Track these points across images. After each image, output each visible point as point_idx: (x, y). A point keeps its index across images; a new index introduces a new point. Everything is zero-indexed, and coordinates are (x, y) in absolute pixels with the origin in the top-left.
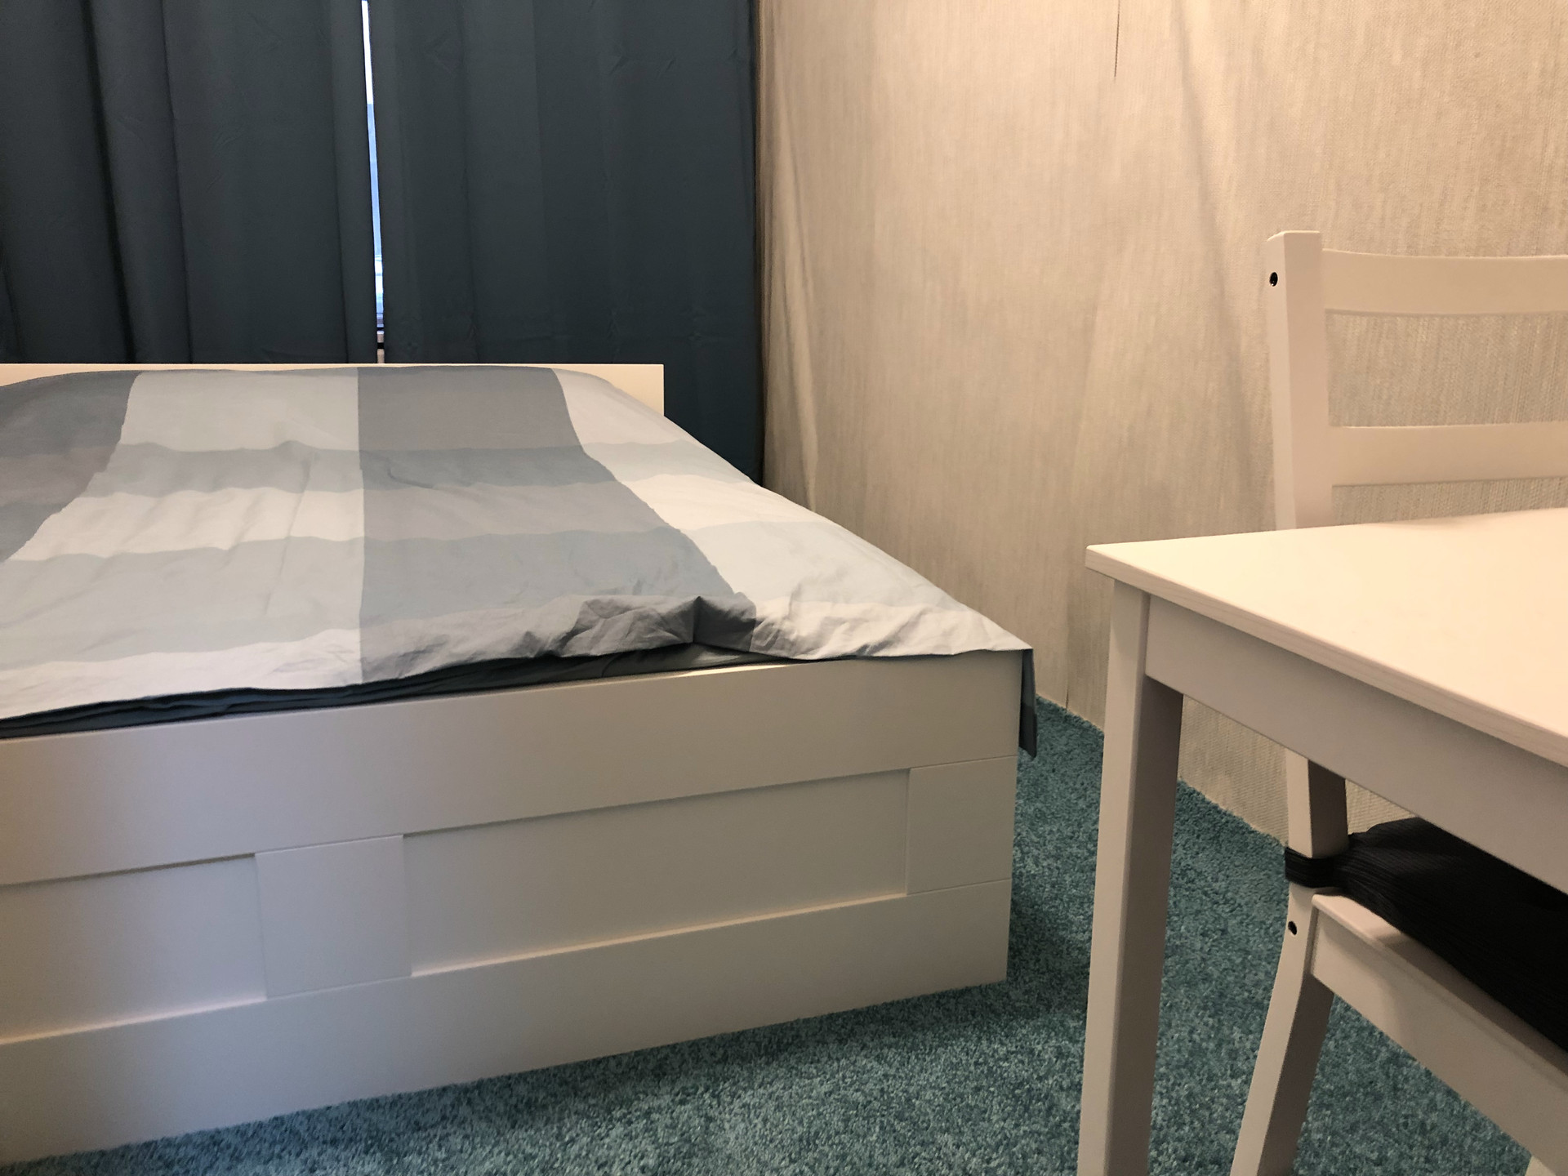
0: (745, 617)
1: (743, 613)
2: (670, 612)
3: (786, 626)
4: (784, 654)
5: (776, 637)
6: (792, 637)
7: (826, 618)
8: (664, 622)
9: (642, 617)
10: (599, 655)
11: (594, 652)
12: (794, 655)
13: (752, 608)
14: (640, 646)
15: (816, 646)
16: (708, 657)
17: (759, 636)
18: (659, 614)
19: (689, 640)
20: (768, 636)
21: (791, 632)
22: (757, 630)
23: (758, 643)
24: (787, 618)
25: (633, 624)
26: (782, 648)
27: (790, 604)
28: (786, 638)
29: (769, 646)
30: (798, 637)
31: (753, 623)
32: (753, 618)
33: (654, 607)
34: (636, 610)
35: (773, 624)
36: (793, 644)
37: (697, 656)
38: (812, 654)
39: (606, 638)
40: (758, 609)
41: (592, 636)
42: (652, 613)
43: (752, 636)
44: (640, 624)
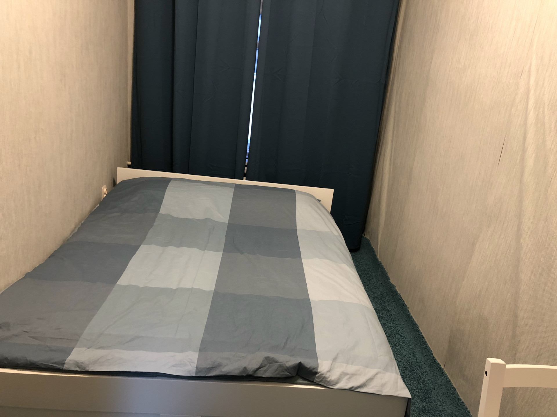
0: (314, 371)
1: (314, 369)
2: (290, 366)
3: (327, 376)
4: (325, 385)
5: (323, 379)
6: (328, 380)
7: (343, 372)
8: (288, 369)
9: (281, 366)
10: (265, 377)
11: (264, 376)
12: (328, 386)
13: (318, 367)
14: (278, 376)
15: (337, 383)
16: (300, 381)
17: (318, 377)
18: (286, 366)
19: (294, 374)
20: (321, 378)
21: (329, 377)
22: (317, 375)
23: (317, 379)
24: (329, 371)
25: (277, 368)
26: (325, 383)
27: (331, 365)
28: (327, 380)
29: (321, 381)
30: (331, 380)
31: (316, 373)
32: (317, 371)
33: (285, 363)
34: (280, 364)
35: (323, 374)
36: (329, 382)
37: (297, 380)
38: (334, 386)
39: (268, 371)
40: (319, 368)
41: (264, 370)
42: (284, 366)
43: (315, 377)
44: (280, 369)
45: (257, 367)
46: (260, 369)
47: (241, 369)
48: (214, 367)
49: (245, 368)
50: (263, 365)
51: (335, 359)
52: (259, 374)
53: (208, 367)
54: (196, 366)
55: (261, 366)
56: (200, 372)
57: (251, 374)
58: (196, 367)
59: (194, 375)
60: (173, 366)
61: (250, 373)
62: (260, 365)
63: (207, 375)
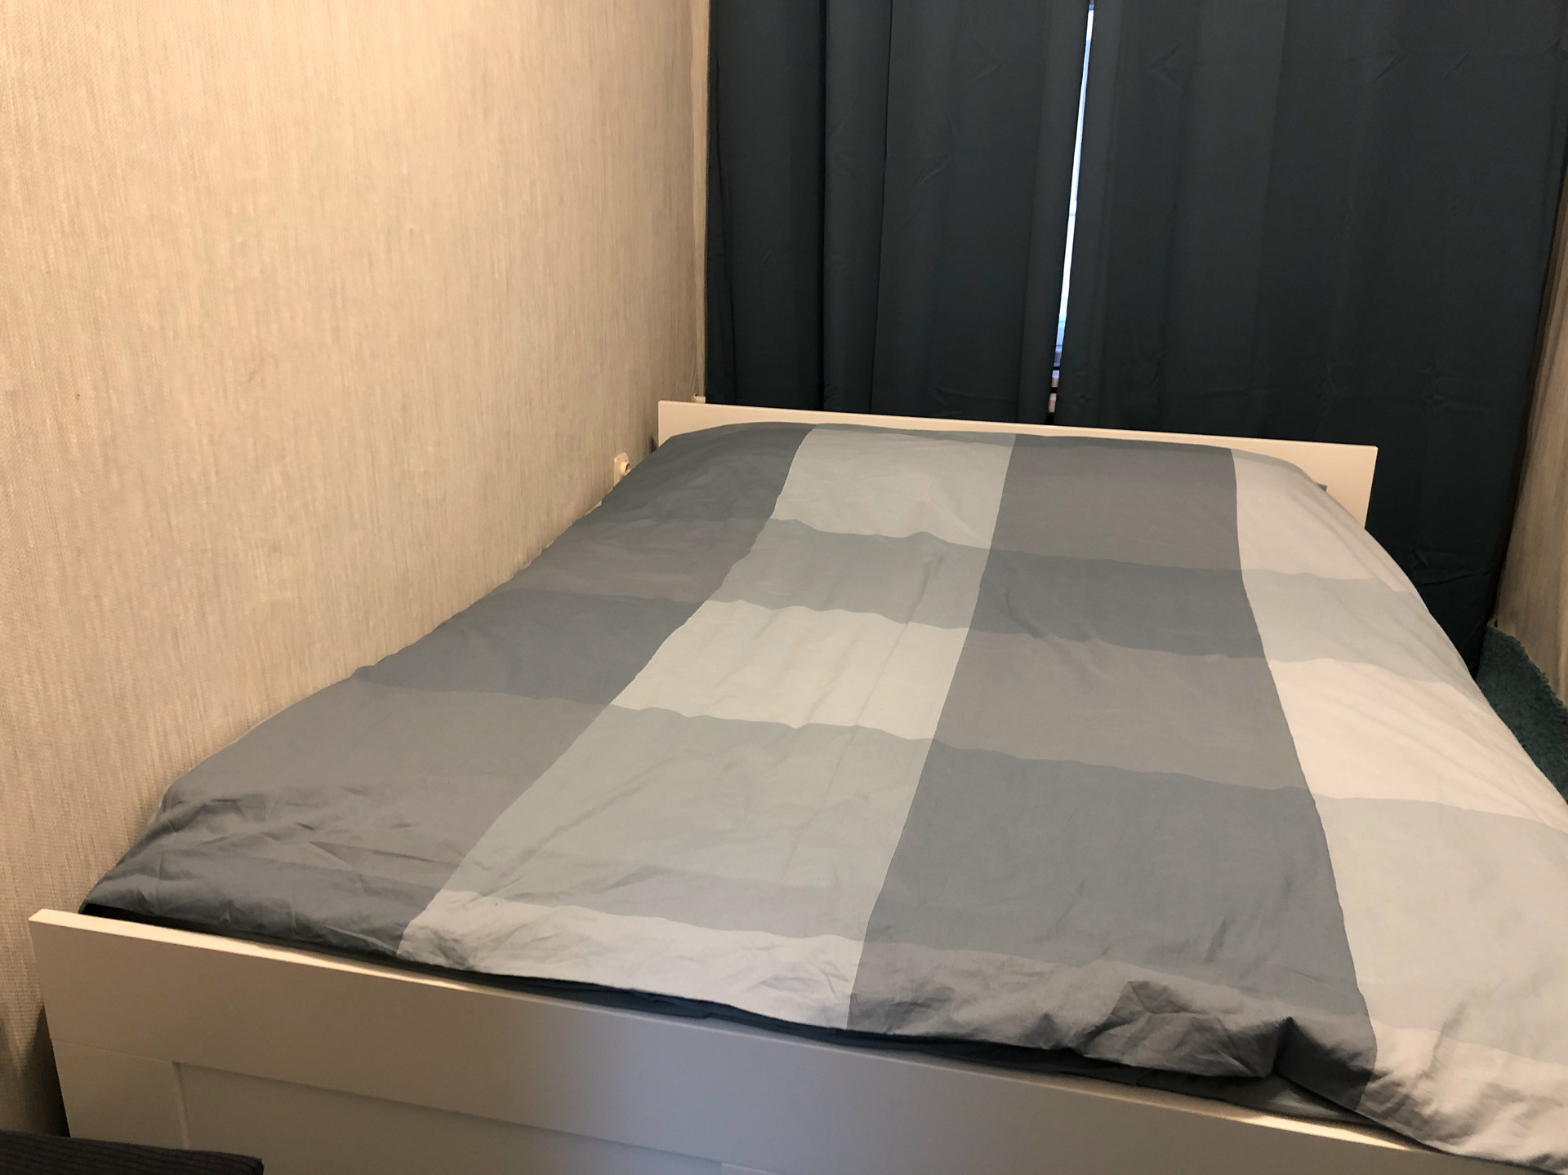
0: (1358, 1064)
1: (1356, 1055)
2: (1241, 1032)
3: (1420, 1091)
4: (1408, 1132)
5: (1401, 1104)
6: (1427, 1111)
7: (1493, 1086)
8: (1231, 1043)
9: (1201, 1028)
10: (1133, 1064)
11: (1127, 1060)
12: (1425, 1139)
13: (1372, 1050)
14: (1189, 1067)
15: (1466, 1131)
16: (1291, 1101)
17: (1373, 1096)
18: (1226, 1030)
19: (1263, 1070)
20: (1388, 1100)
21: (1426, 1103)
22: (1372, 1086)
23: (1370, 1105)
24: (1426, 1075)
25: (1188, 1033)
26: (1408, 1123)
27: (1437, 1047)
28: (1416, 1110)
29: (1388, 1114)
30: (1437, 1113)
31: (1368, 1076)
32: (1368, 1067)
33: (1221, 1016)
34: (1194, 1015)
35: (1398, 1084)
36: (1427, 1122)
37: (1275, 1094)
38: (1452, 1144)
39: (1146, 1042)
40: (1379, 1055)
41: (1128, 1035)
42: (1217, 1026)
43: (1362, 1093)
44: (1197, 1037)
45: (1096, 1018)
46: (1112, 1031)
47: (1031, 1021)
48: (919, 1002)
49: (1047, 1018)
50: (1124, 1013)
51: (1450, 1027)
52: (1109, 1049)
53: (898, 999)
54: (850, 991)
55: (1115, 1019)
56: (867, 1015)
57: (1070, 1045)
58: (853, 997)
59: (844, 1026)
60: (764, 983)
61: (1069, 1042)
62: (1113, 1013)
63: (891, 1033)
